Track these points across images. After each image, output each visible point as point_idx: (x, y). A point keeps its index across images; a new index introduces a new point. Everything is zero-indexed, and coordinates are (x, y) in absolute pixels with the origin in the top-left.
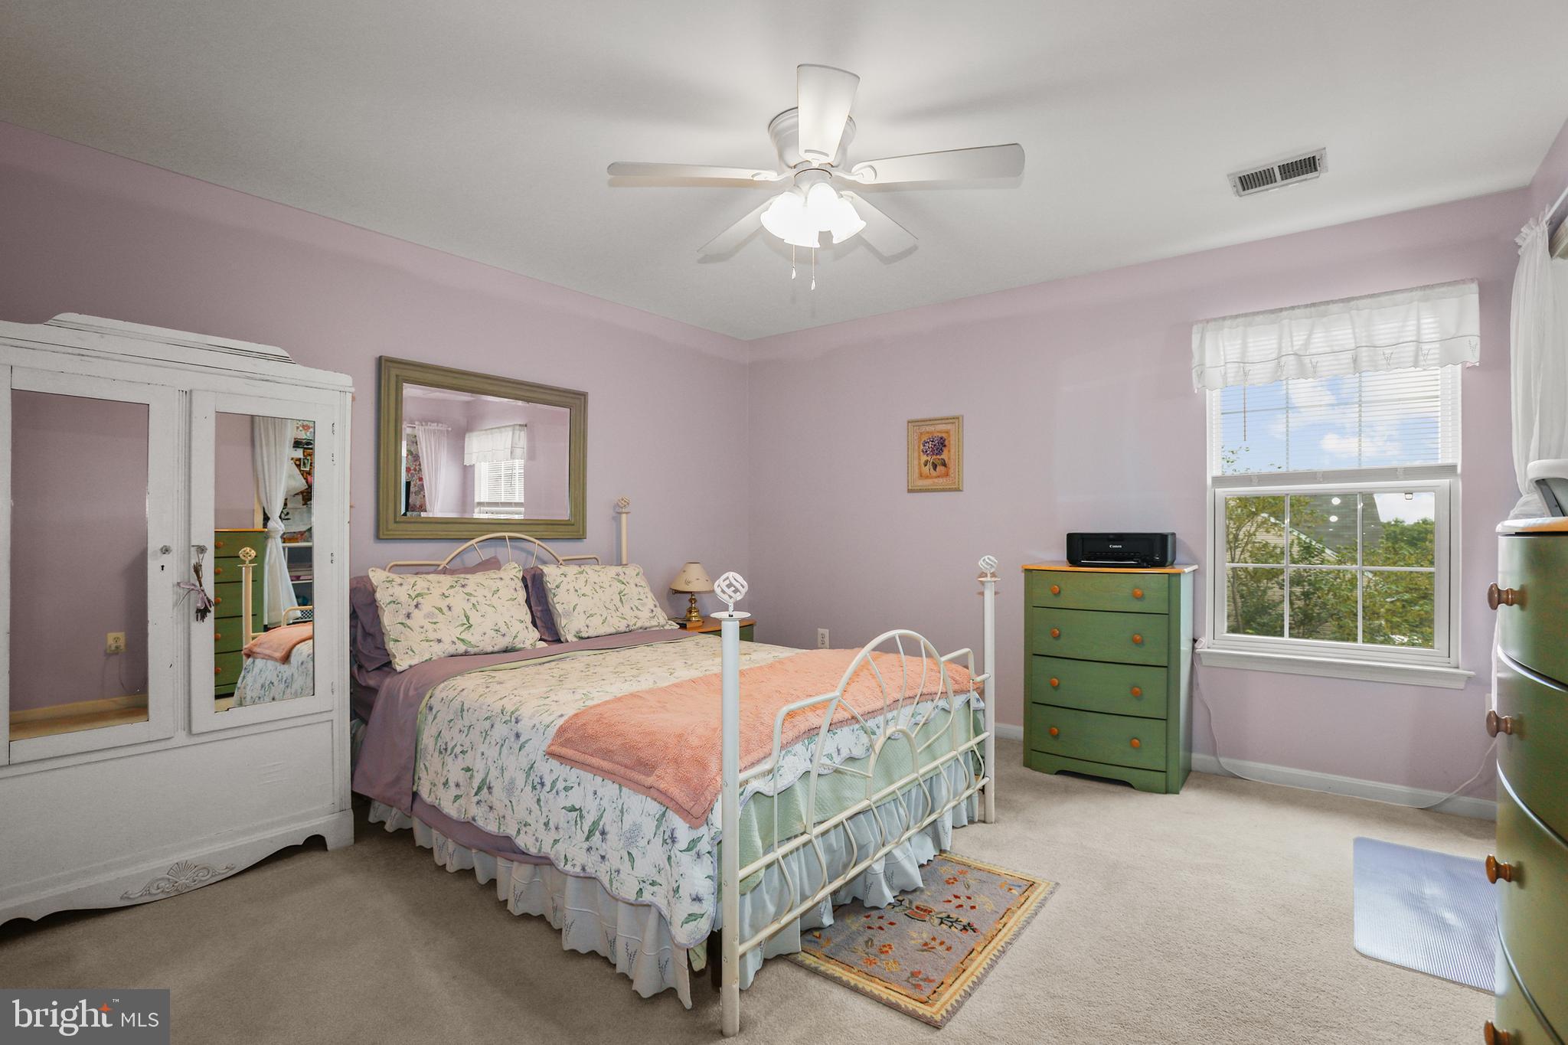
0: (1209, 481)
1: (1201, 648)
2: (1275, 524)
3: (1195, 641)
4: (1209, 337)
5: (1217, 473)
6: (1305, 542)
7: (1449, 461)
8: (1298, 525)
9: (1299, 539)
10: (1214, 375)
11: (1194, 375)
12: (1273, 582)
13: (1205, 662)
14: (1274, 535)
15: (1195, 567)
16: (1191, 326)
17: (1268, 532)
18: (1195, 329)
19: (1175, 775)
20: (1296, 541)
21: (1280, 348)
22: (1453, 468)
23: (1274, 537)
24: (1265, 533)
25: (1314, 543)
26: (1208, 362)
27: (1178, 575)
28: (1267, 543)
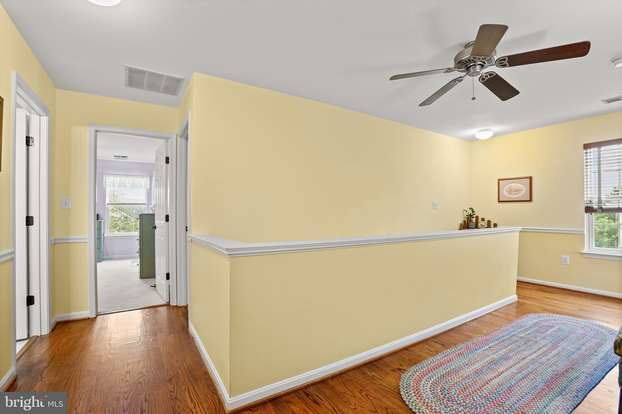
0: (106, 204)
1: (104, 236)
2: (116, 210)
3: (104, 235)
4: (107, 177)
5: (108, 202)
6: (125, 216)
7: (146, 203)
8: (123, 210)
9: (124, 215)
10: (108, 184)
11: (104, 184)
12: (115, 229)
13: (106, 238)
14: (115, 214)
15: (104, 220)
16: (104, 174)
17: (114, 213)
18: (104, 175)
19: (101, 259)
20: (123, 216)
21: (120, 182)
22: (146, 204)
23: (116, 215)
24: (112, 213)
25: (128, 216)
26: (107, 182)
27: (101, 222)
28: (113, 216)
